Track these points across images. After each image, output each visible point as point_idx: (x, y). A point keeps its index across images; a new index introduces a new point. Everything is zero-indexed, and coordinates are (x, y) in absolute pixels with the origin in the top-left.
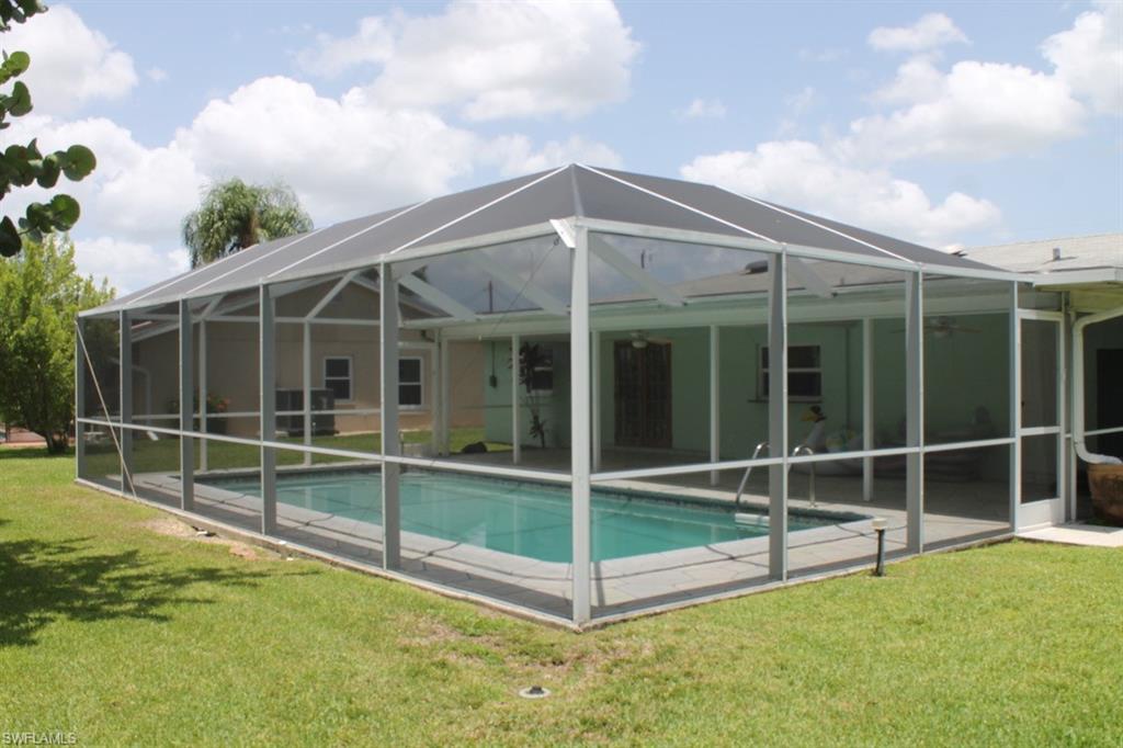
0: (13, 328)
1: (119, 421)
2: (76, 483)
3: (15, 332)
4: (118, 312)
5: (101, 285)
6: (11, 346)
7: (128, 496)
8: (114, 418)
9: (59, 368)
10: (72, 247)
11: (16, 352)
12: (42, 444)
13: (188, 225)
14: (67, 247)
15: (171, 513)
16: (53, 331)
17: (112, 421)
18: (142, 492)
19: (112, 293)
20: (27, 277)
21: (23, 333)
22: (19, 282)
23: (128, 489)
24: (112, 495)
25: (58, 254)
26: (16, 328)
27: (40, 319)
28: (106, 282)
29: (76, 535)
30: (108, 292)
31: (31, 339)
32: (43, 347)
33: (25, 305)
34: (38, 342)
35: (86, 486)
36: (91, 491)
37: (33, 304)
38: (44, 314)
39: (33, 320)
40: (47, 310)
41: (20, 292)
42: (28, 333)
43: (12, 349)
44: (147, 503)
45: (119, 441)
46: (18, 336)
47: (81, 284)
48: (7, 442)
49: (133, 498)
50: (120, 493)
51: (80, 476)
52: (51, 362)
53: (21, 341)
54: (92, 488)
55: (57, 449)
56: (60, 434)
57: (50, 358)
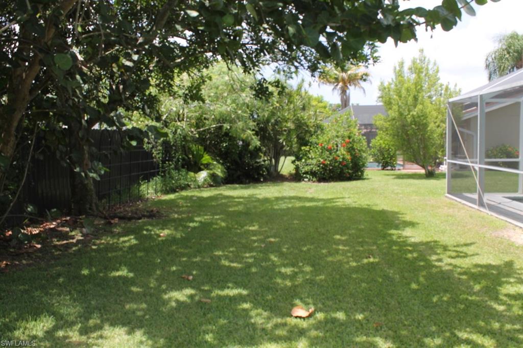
0: (409, 111)
1: (476, 163)
2: (446, 197)
3: (411, 113)
4: (477, 96)
5: (453, 87)
6: (409, 120)
7: (482, 209)
8: (472, 160)
9: (432, 132)
10: (438, 68)
11: (411, 124)
12: (423, 171)
13: (487, 60)
14: (436, 68)
15: (517, 226)
16: (430, 113)
17: (472, 162)
18: (492, 208)
19: (460, 91)
20: (416, 84)
21: (415, 113)
22: (413, 87)
23: (481, 204)
24: (470, 207)
25: (431, 72)
26: (411, 111)
27: (424, 106)
28: (456, 85)
29: (462, 241)
30: (458, 90)
31: (419, 117)
32: (425, 121)
33: (416, 99)
34: (422, 118)
35: (453, 199)
36: (456, 203)
37: (420, 98)
38: (425, 104)
39: (420, 107)
40: (427, 101)
41: (413, 93)
42: (417, 113)
43: (409, 122)
44: (496, 216)
45: (476, 175)
46: (413, 115)
47: (443, 87)
48: (403, 169)
49: (485, 211)
50: (476, 207)
51: (448, 193)
52: (429, 129)
53: (414, 118)
54: (456, 201)
55: (430, 175)
56: (431, 166)
57: (428, 127)
